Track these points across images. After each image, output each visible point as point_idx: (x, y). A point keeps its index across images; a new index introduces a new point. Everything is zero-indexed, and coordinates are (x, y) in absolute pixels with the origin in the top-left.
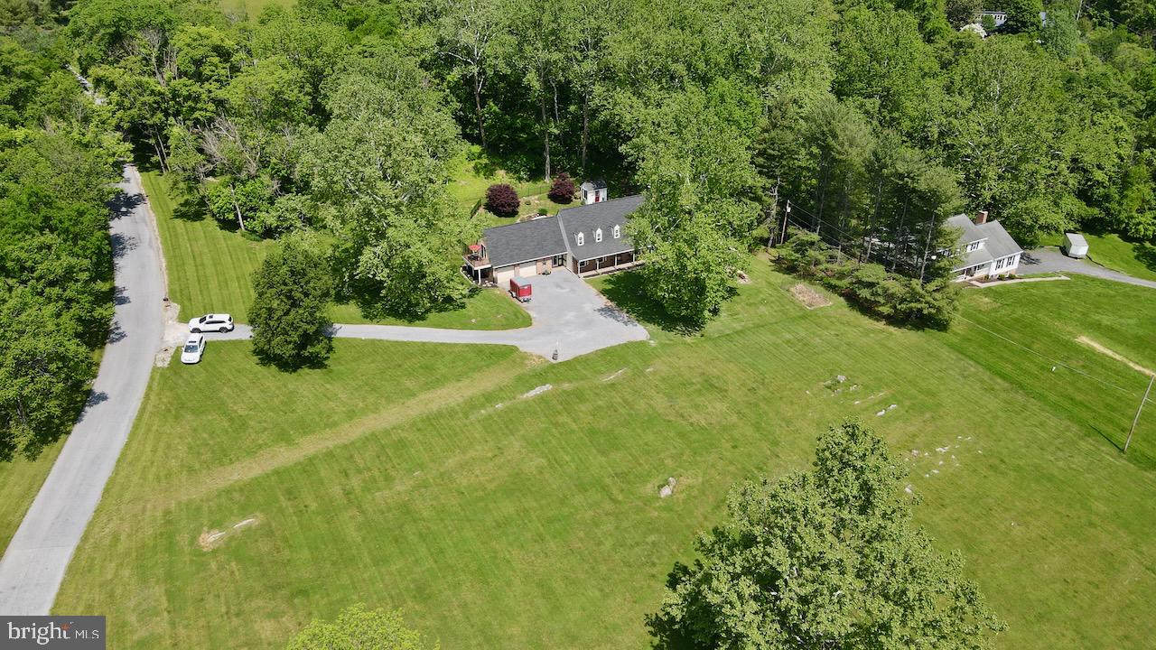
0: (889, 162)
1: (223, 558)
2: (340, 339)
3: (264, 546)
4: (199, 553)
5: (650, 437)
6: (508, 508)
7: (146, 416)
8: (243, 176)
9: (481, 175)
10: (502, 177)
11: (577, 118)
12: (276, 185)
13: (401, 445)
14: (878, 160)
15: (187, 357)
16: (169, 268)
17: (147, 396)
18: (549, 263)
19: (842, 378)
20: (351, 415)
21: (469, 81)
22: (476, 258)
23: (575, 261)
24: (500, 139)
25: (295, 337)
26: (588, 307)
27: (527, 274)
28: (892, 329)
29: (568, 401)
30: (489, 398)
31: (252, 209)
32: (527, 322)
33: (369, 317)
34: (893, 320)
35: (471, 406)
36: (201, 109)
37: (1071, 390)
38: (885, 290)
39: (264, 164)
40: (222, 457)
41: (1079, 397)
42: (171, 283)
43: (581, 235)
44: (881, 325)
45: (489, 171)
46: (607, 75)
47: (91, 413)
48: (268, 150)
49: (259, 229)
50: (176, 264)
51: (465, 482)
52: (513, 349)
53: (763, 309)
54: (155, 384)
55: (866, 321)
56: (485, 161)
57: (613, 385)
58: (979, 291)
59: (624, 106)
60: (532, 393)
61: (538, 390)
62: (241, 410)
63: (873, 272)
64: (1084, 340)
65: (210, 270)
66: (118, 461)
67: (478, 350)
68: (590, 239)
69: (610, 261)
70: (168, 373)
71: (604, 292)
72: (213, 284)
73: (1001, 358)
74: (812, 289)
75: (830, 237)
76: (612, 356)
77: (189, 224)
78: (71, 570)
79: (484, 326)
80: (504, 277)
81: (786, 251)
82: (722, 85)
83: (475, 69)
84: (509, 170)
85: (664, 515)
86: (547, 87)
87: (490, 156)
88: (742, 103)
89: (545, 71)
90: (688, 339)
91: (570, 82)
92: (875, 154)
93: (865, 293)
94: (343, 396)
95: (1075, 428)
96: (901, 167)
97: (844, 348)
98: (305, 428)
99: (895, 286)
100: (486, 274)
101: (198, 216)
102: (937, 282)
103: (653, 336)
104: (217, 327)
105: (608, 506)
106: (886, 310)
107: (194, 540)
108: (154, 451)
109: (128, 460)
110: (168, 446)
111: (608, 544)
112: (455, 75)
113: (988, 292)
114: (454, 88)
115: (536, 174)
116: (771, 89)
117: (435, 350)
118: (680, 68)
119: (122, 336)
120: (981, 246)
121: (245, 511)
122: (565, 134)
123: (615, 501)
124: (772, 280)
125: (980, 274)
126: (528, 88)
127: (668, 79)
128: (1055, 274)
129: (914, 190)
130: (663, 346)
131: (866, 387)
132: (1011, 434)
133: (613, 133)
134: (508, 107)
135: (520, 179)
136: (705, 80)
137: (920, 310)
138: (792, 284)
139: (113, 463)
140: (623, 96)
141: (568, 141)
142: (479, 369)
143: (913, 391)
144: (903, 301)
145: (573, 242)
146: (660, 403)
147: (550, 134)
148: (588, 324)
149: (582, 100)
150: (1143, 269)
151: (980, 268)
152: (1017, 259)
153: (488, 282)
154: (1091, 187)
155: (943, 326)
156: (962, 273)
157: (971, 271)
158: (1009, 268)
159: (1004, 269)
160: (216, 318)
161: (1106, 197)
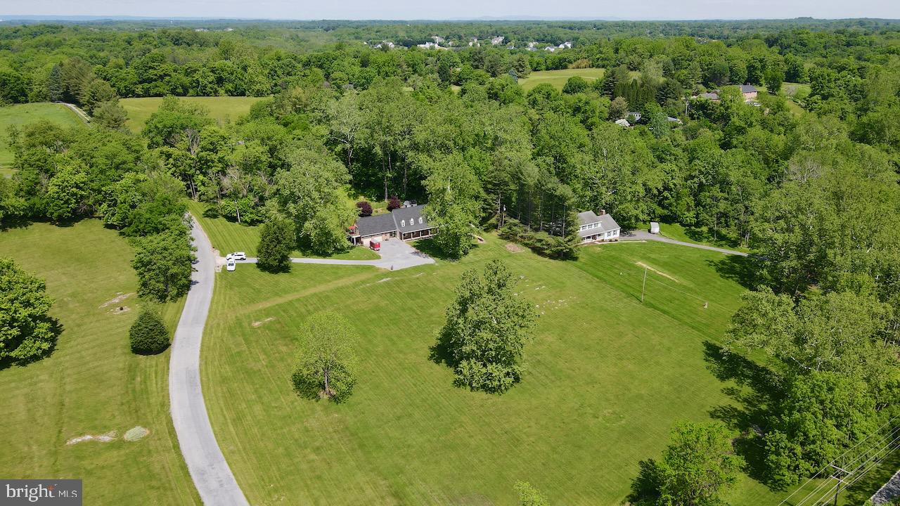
0: (544, 184)
1: (262, 329)
2: (294, 263)
3: (278, 326)
4: (253, 328)
5: (433, 295)
6: (373, 316)
7: (218, 288)
8: (241, 195)
9: (352, 198)
10: (362, 199)
11: (402, 168)
12: (257, 200)
13: (327, 297)
14: (540, 183)
15: (230, 268)
16: (209, 237)
17: (216, 282)
18: (388, 235)
19: (522, 277)
20: (304, 288)
21: (345, 151)
22: (353, 233)
23: (401, 234)
24: (360, 180)
25: (279, 257)
26: (407, 252)
27: (378, 239)
28: (551, 260)
29: (398, 284)
30: (363, 282)
31: (245, 212)
32: (379, 257)
33: (305, 255)
34: (551, 257)
35: (356, 285)
36: (216, 166)
37: (626, 282)
38: (547, 242)
39: (251, 190)
40: (253, 301)
41: (629, 283)
42: (212, 243)
43: (403, 221)
44: (547, 259)
45: (355, 196)
46: (415, 147)
47: (193, 287)
48: (253, 183)
49: (249, 221)
50: (212, 235)
51: (355, 308)
52: (373, 267)
53: (490, 253)
54: (218, 278)
55: (540, 258)
56: (353, 192)
57: (418, 278)
58: (597, 246)
59: (422, 161)
60: (382, 281)
61: (385, 280)
62: (257, 286)
63: (542, 235)
64: (640, 263)
65: (228, 238)
66: (211, 302)
67: (357, 267)
68: (408, 223)
69: (417, 234)
70: (222, 274)
71: (414, 246)
72: (232, 243)
73: (599, 270)
74: (516, 245)
75: (525, 221)
76: (417, 269)
77: (212, 219)
78: (204, 333)
79: (358, 258)
80: (366, 242)
81: (504, 229)
82: (472, 151)
83: (348, 146)
84: (365, 196)
85: (438, 319)
86: (386, 154)
87: (355, 189)
88: (481, 160)
89: (384, 145)
90: (454, 263)
91: (397, 151)
92: (538, 180)
93: (539, 245)
94: (300, 282)
95: (624, 294)
96: (550, 186)
97: (526, 267)
98: (286, 292)
99: (551, 240)
100: (358, 240)
101: (215, 216)
102: (570, 237)
103: (437, 262)
104: (240, 257)
105: (416, 316)
106: (547, 252)
107: (250, 324)
108: (225, 299)
109: (215, 301)
110: (230, 298)
111: (415, 327)
112: (339, 148)
113: (600, 246)
114: (339, 154)
115: (380, 198)
116: (497, 153)
117: (338, 267)
118: (451, 144)
119: (198, 262)
120: (599, 225)
121: (267, 315)
122: (395, 178)
123: (417, 314)
124: (497, 242)
125: (599, 239)
126: (375, 154)
127: (446, 149)
128: (641, 240)
129: (556, 196)
130: (442, 266)
131: (533, 281)
132: (594, 296)
133: (419, 176)
134: (365, 165)
135: (372, 200)
136: (463, 149)
137: (562, 250)
138: (506, 244)
139: (210, 303)
140: (423, 157)
141: (396, 181)
142: (357, 273)
143: (554, 282)
144: (554, 246)
145: (400, 225)
146: (439, 284)
147: (387, 177)
148: (407, 258)
149: (403, 160)
150: (687, 238)
151: (599, 235)
152: (618, 232)
153: (359, 244)
154: (663, 199)
155: (575, 259)
156: (589, 237)
157: (594, 237)
158: (615, 236)
159: (612, 237)
160: (239, 253)
161: (670, 205)
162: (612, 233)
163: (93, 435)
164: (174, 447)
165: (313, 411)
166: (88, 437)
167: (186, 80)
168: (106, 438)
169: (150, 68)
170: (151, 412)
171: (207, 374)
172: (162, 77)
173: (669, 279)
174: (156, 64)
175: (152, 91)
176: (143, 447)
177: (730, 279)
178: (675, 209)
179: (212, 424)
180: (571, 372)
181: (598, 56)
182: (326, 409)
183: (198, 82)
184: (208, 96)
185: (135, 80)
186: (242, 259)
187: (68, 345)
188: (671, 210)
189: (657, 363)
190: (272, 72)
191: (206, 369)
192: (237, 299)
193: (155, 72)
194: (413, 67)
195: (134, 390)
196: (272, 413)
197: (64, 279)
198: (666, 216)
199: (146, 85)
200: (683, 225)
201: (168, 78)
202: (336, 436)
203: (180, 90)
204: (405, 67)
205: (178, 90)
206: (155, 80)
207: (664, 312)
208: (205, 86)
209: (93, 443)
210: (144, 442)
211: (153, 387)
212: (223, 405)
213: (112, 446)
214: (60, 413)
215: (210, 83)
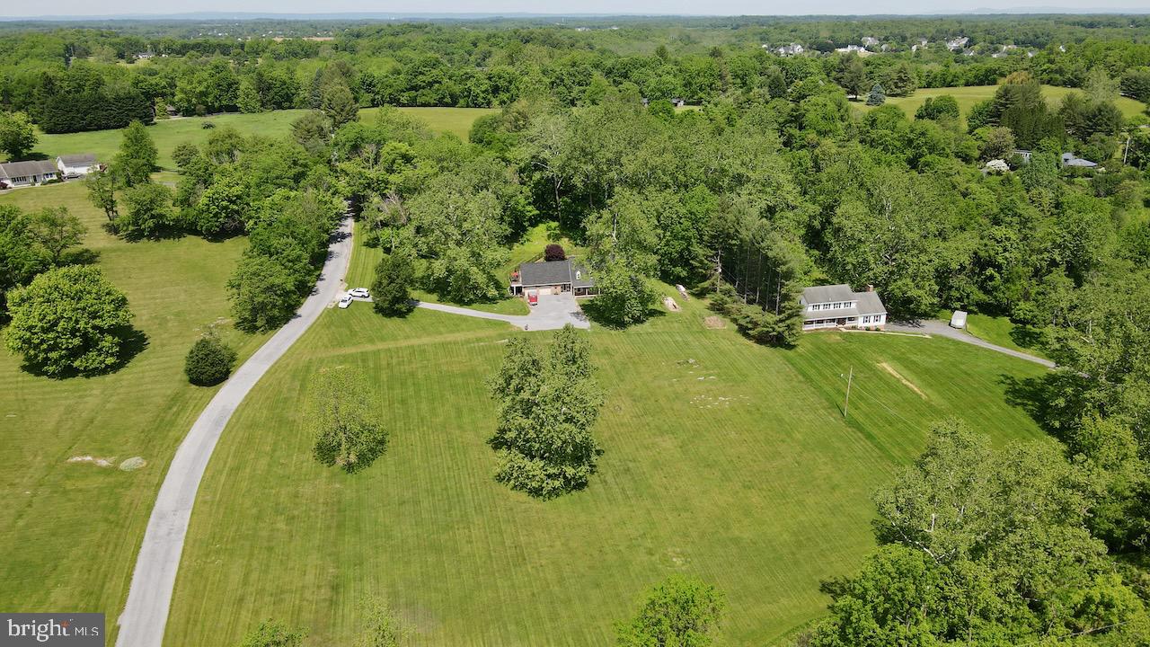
2: (420, 308)
7: (316, 325)
10: (564, 242)
15: (342, 305)
16: (350, 267)
17: (319, 318)
18: (560, 288)
21: (550, 181)
22: (516, 280)
23: (573, 287)
24: (567, 218)
26: (567, 311)
27: (542, 292)
28: (756, 345)
30: (479, 340)
32: (527, 313)
33: (440, 301)
34: (756, 340)
35: (468, 342)
38: (754, 319)
40: (342, 344)
42: (348, 274)
43: (578, 272)
45: (556, 237)
47: (292, 321)
50: (354, 266)
51: (445, 369)
52: (508, 323)
54: (323, 314)
55: (744, 340)
56: (557, 232)
58: (844, 334)
62: (358, 329)
63: (754, 309)
64: (883, 365)
66: (298, 340)
68: (584, 276)
70: (331, 310)
71: (581, 306)
75: (742, 289)
77: (369, 249)
79: (501, 312)
83: (551, 174)
84: (567, 238)
93: (745, 322)
94: (407, 330)
95: (825, 404)
97: (711, 349)
98: (383, 339)
99: (759, 316)
100: (519, 290)
101: (374, 246)
103: (592, 327)
104: (360, 294)
106: (755, 331)
108: (314, 338)
110: (320, 337)
113: (848, 336)
117: (465, 318)
119: (318, 294)
120: (853, 305)
125: (849, 324)
128: (934, 335)
130: (597, 332)
131: (705, 367)
132: (777, 400)
142: (482, 328)
143: (734, 374)
144: (761, 326)
145: (574, 277)
150: (1009, 340)
151: (850, 319)
152: (884, 318)
153: (519, 295)
154: (985, 280)
155: (790, 347)
156: (833, 320)
157: (841, 321)
158: (877, 324)
159: (872, 324)
160: (361, 289)
161: (995, 289)
162: (872, 318)
163: (95, 457)
164: (157, 484)
165: (317, 475)
166: (89, 458)
167: (457, 89)
168: (103, 463)
169: (421, 73)
170: (162, 445)
171: (240, 416)
172: (430, 84)
173: (914, 392)
174: (427, 69)
175: (419, 100)
176: (129, 479)
177: (1019, 408)
178: (1001, 295)
179: (207, 469)
180: (663, 490)
181: (1045, 67)
182: (333, 476)
183: (469, 91)
184: (480, 107)
185: (403, 87)
186: (363, 296)
187: (140, 364)
188: (995, 297)
189: (800, 503)
190: (558, 81)
191: (243, 410)
192: (326, 340)
193: (424, 78)
194: (742, 79)
195: (162, 420)
196: (275, 469)
197: (182, 297)
198: (988, 304)
199: (413, 93)
200: (1013, 321)
201: (437, 85)
202: (322, 509)
203: (448, 100)
204: (729, 78)
205: (446, 100)
206: (424, 88)
207: (869, 436)
208: (477, 96)
209: (90, 464)
210: (134, 473)
211: (181, 422)
212: (232, 452)
213: (105, 471)
214: (83, 430)
215: (483, 92)
